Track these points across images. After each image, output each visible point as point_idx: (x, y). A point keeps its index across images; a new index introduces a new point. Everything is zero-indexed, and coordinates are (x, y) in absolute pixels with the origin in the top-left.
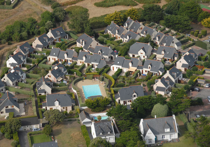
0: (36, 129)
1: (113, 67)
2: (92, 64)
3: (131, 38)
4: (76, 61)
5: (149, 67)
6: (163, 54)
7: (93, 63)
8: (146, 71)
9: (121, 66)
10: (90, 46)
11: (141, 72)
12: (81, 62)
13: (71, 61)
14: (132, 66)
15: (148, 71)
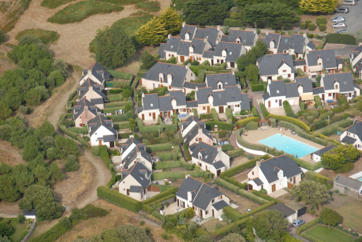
0: (301, 222)
1: (269, 102)
2: (229, 107)
3: (231, 53)
4: (195, 108)
5: (337, 86)
6: (320, 64)
7: (229, 104)
8: (330, 95)
9: (285, 96)
10: (185, 81)
11: (321, 97)
12: (204, 108)
13: (184, 110)
14: (304, 92)
15: (334, 94)
